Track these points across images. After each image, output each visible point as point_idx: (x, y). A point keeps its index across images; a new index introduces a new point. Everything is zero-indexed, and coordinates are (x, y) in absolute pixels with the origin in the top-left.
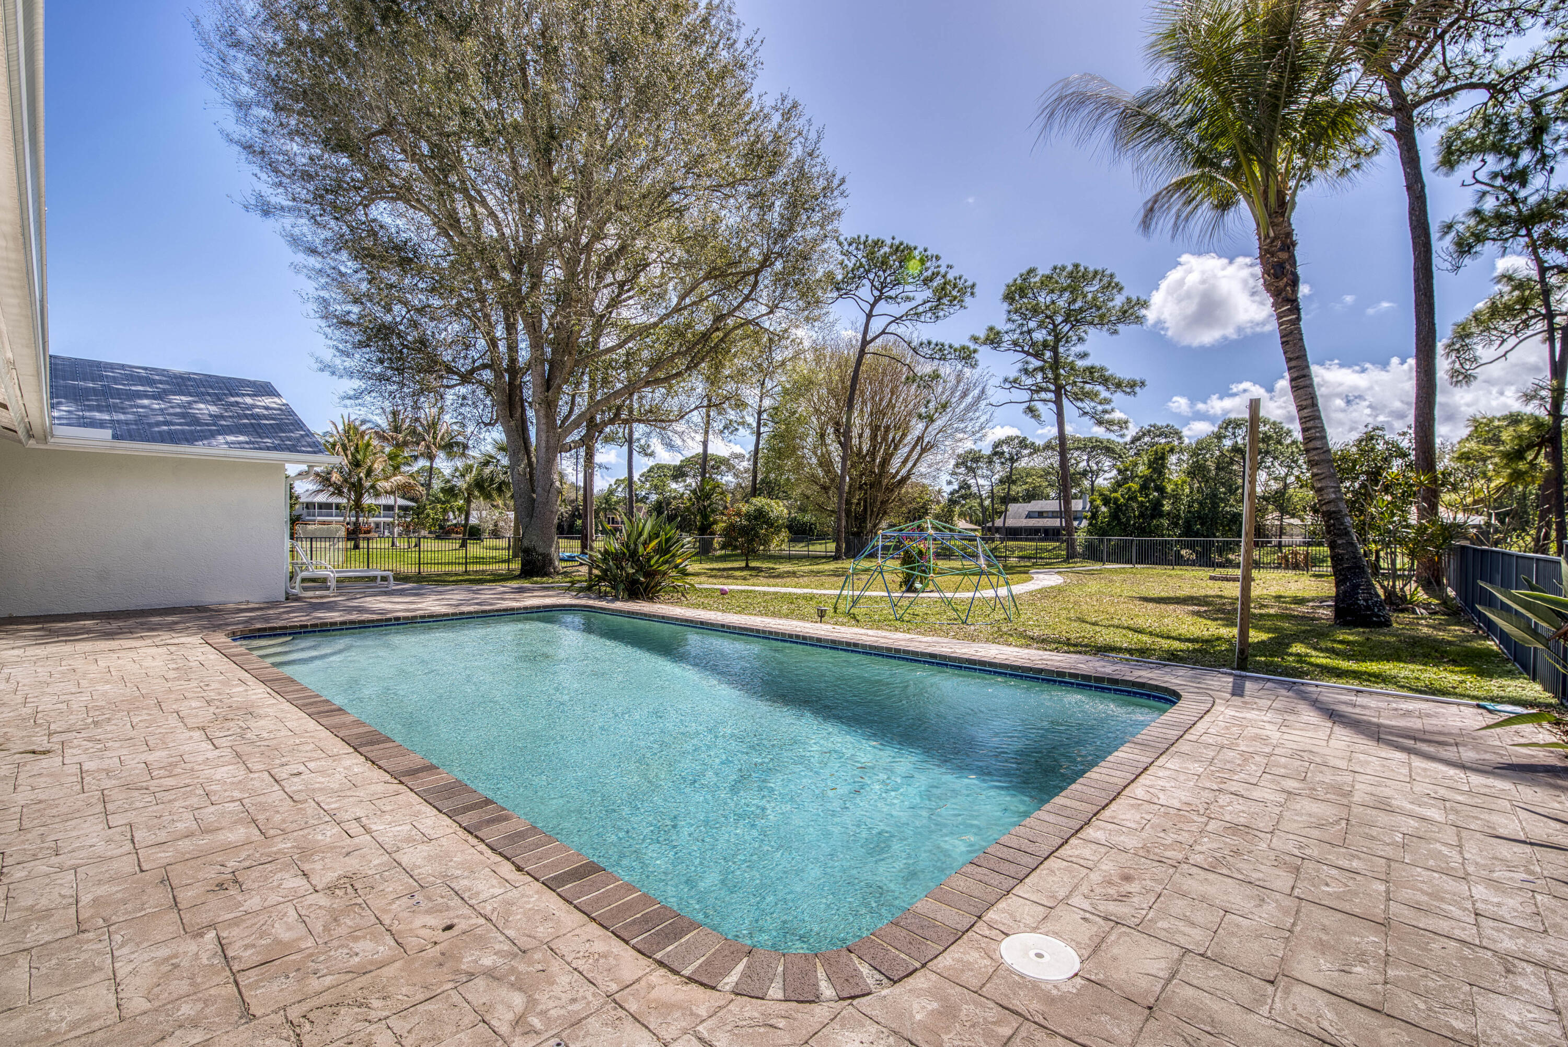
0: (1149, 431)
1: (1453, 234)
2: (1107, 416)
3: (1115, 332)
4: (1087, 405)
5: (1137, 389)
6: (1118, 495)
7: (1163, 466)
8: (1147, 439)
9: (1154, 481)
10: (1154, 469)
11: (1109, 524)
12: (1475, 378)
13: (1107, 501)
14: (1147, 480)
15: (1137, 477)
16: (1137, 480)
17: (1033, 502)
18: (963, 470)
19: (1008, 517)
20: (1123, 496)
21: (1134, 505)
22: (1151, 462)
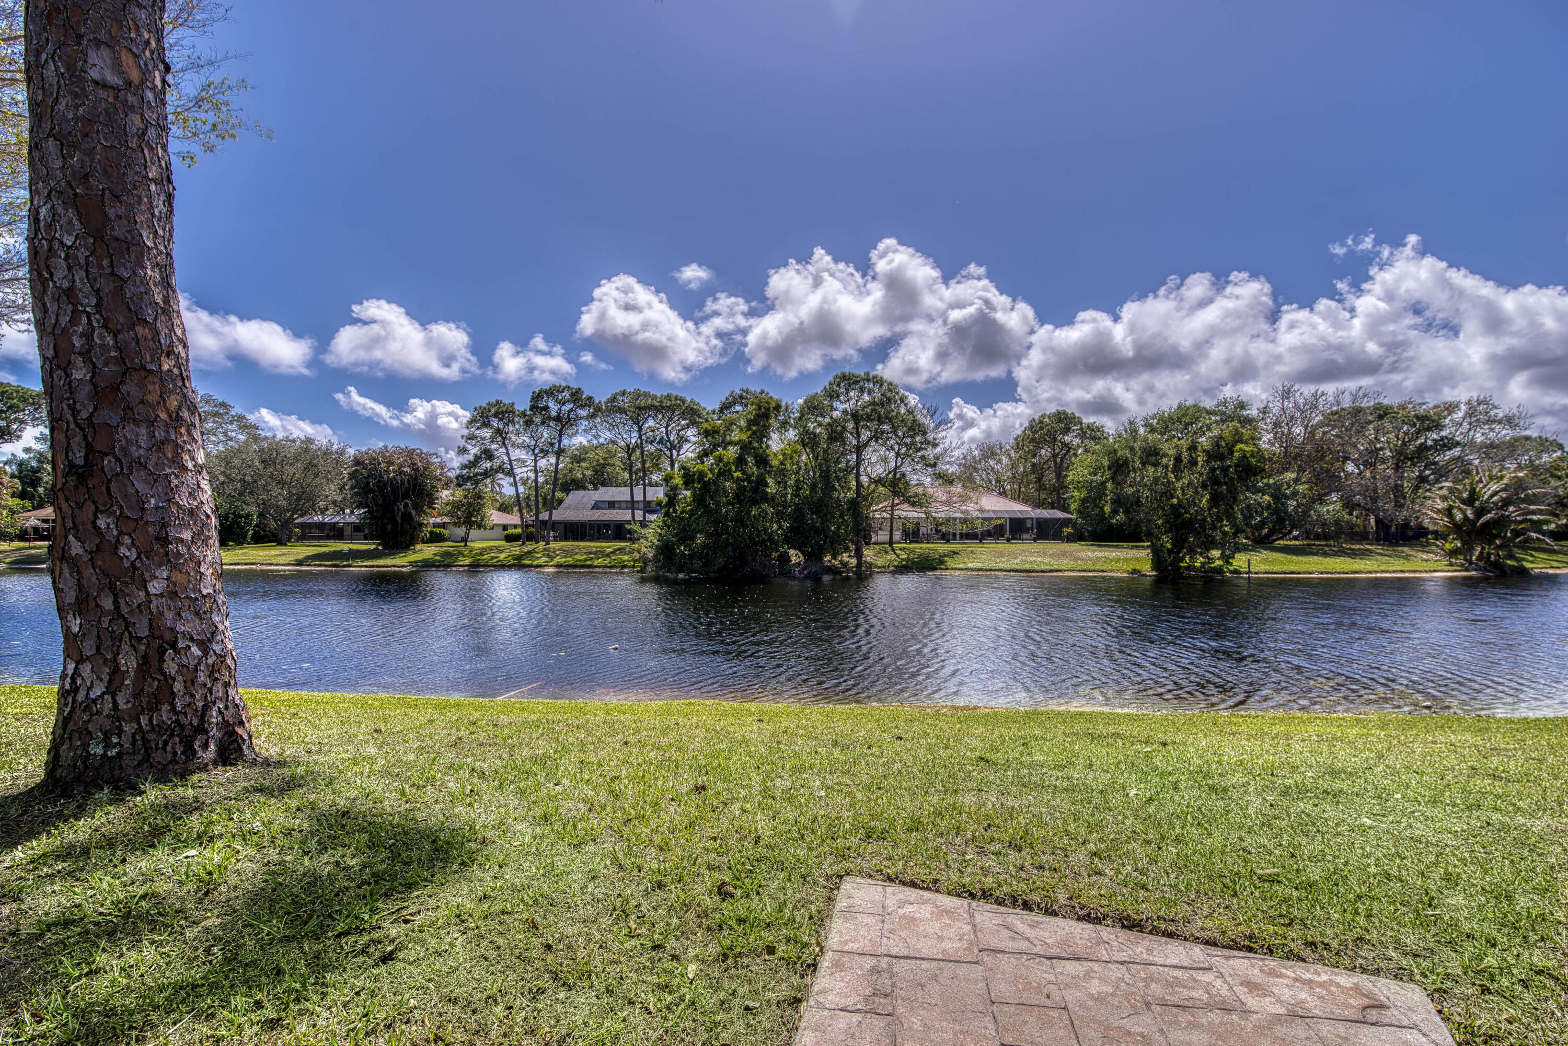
6: (705, 468)
7: (766, 429)
8: (739, 407)
9: (753, 448)
10: (754, 432)
11: (693, 512)
13: (689, 479)
14: (745, 447)
15: (731, 443)
16: (730, 447)
17: (602, 489)
18: (487, 433)
19: (569, 508)
20: (711, 470)
21: (727, 484)
22: (750, 423)
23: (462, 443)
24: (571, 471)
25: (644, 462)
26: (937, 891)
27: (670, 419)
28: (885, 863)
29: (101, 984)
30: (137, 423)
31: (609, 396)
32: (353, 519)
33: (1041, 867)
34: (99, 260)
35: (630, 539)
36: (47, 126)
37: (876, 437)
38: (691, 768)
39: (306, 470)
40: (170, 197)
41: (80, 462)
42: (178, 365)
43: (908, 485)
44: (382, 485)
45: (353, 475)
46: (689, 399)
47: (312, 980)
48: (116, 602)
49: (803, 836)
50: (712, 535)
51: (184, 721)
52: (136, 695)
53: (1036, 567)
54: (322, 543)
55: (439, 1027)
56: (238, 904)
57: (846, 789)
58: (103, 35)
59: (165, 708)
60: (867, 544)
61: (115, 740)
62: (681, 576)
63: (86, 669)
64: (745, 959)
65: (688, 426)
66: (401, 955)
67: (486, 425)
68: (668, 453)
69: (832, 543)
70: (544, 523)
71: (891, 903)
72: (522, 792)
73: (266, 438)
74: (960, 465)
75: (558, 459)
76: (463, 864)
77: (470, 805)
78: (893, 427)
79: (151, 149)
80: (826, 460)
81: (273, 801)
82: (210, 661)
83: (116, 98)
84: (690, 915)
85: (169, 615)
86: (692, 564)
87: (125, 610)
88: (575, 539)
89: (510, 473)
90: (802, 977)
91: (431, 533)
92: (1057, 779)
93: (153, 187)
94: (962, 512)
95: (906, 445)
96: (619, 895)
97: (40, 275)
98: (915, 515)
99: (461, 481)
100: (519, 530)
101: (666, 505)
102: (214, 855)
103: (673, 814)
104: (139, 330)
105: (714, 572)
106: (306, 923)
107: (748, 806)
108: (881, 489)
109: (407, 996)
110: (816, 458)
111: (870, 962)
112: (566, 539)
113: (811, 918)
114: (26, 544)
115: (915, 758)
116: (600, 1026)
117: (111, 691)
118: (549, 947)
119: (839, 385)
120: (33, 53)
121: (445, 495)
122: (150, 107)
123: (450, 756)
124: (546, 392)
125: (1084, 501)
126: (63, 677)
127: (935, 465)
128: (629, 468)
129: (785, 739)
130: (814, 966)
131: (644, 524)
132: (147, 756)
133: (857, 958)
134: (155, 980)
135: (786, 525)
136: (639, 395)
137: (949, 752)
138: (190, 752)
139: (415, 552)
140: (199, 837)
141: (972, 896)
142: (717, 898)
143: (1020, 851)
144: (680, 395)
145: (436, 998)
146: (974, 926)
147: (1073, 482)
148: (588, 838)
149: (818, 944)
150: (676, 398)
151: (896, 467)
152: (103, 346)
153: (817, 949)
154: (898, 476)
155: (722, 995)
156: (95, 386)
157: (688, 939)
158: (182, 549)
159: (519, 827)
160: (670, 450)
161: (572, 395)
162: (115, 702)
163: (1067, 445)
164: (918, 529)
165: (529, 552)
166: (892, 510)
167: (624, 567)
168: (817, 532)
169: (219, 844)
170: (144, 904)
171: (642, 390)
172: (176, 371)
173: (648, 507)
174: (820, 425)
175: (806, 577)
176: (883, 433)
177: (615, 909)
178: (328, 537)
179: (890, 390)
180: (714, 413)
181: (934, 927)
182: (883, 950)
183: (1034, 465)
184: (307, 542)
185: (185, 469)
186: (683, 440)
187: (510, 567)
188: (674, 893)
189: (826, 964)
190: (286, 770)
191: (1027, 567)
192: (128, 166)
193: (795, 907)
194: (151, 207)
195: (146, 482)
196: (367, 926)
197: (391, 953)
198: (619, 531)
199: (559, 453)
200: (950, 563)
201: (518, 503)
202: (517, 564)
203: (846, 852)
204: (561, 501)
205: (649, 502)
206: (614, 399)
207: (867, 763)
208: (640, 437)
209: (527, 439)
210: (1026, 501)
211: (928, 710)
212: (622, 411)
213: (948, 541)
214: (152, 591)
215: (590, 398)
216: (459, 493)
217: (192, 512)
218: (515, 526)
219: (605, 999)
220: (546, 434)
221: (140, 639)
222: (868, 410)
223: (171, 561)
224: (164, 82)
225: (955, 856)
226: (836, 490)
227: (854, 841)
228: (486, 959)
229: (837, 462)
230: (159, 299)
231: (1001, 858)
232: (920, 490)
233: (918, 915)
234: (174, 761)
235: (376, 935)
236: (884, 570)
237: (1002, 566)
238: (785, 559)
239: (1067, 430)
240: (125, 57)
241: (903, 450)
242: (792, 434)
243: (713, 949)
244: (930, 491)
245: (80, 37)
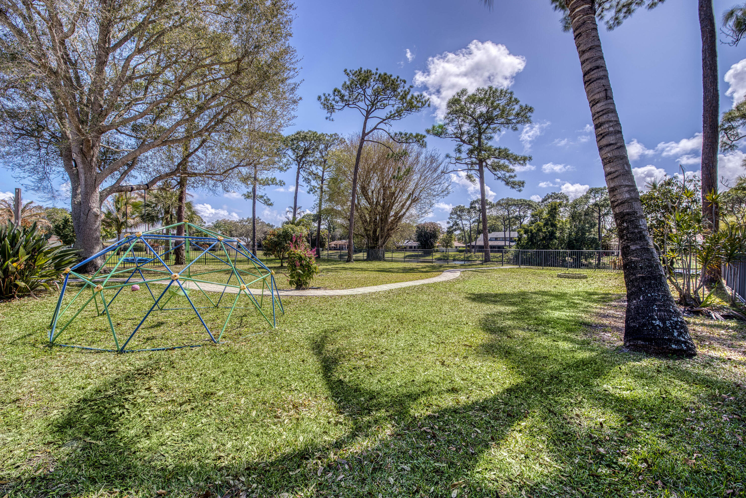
0: (551, 196)
1: (734, 19)
2: (511, 180)
3: (516, 129)
4: (500, 173)
5: (527, 162)
6: (532, 228)
7: (555, 213)
8: (550, 200)
9: (550, 221)
10: (551, 215)
11: (527, 243)
12: (737, 147)
13: (526, 232)
14: (547, 220)
15: (542, 219)
18: (455, 216)
19: (480, 240)
21: (540, 233)
22: (550, 211)
23: (448, 220)
27: (520, 208)
31: (497, 201)
32: (416, 245)
35: (505, 252)
44: (425, 234)
45: (417, 231)
46: (528, 200)
65: (528, 210)
67: (456, 214)
70: (473, 246)
89: (462, 229)
91: (437, 249)
99: (447, 232)
101: (517, 241)
121: (441, 237)
124: (475, 201)
139: (434, 255)
150: (524, 200)
173: (511, 240)
180: (538, 204)
186: (525, 215)
198: (500, 249)
205: (512, 238)
208: (508, 214)
209: (468, 218)
212: (502, 205)
215: (491, 203)
216: (445, 236)
218: (463, 247)
220: (475, 216)
222: (602, 203)
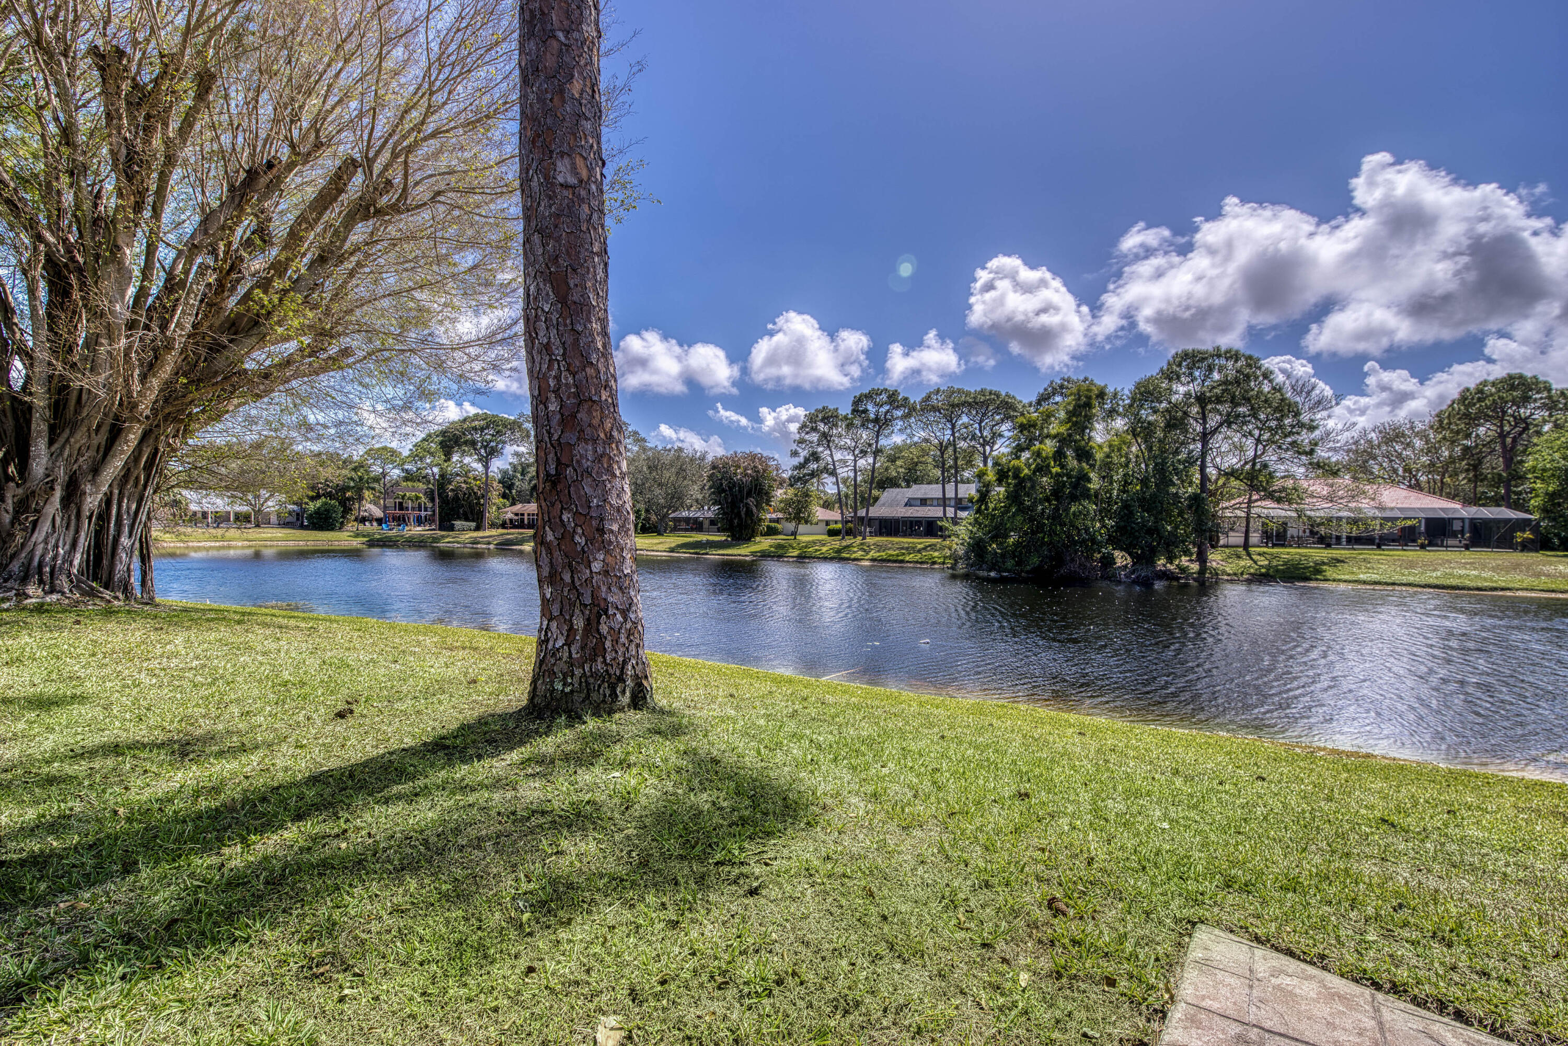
6: (1020, 463)
7: (1089, 419)
9: (1075, 443)
13: (1002, 476)
14: (1063, 441)
15: (1048, 436)
16: (1048, 441)
17: (915, 487)
18: (814, 437)
19: (884, 505)
20: (1028, 465)
21: (1045, 479)
22: (1071, 414)
23: (794, 447)
24: (887, 469)
25: (956, 459)
26: (1324, 968)
27: (984, 415)
28: (1251, 920)
29: (564, 862)
30: (586, 441)
31: (924, 395)
32: (710, 515)
33: (1485, 974)
34: (565, 320)
35: (941, 536)
36: (533, 224)
37: (1228, 422)
38: (1012, 772)
39: (678, 473)
40: (606, 264)
41: (553, 472)
42: (611, 396)
43: (1272, 478)
44: (732, 485)
45: (711, 477)
46: (1003, 394)
47: (700, 896)
48: (572, 577)
49: (1144, 868)
50: (1026, 533)
51: (611, 671)
52: (583, 648)
53: (1468, 583)
54: (688, 534)
55: (795, 964)
56: (648, 821)
57: (1195, 826)
58: (565, 148)
59: (600, 659)
60: (1213, 547)
61: (569, 680)
62: (992, 574)
63: (554, 625)
64: (1080, 984)
65: (1002, 420)
66: (764, 892)
67: (814, 429)
68: (981, 449)
69: (1168, 545)
70: (862, 519)
71: (1262, 969)
72: (854, 768)
73: (651, 449)
74: (1348, 451)
75: (875, 459)
76: (808, 823)
77: (811, 772)
78: (1252, 409)
79: (595, 229)
80: (1163, 451)
81: (668, 743)
82: (628, 626)
83: (574, 194)
84: (1020, 923)
85: (604, 589)
86: (1004, 563)
87: (577, 583)
88: (889, 534)
89: (833, 473)
90: (1149, 1021)
91: (768, 527)
92: (1507, 865)
93: (596, 259)
94: (1350, 510)
95: (1270, 429)
96: (947, 885)
97: (530, 335)
98: (1283, 513)
99: (793, 481)
100: (840, 526)
101: (978, 501)
102: (631, 780)
103: (996, 817)
104: (588, 370)
105: (1027, 572)
106: (694, 848)
107: (1079, 822)
108: (1234, 483)
109: (770, 929)
110: (1150, 449)
111: (1235, 1029)
112: (881, 534)
113: (1157, 960)
114: (505, 531)
115: (1285, 805)
116: (934, 1007)
117: (568, 644)
118: (885, 918)
119: (1180, 365)
120: (524, 171)
121: (779, 494)
122: (594, 197)
123: (791, 726)
124: (866, 396)
125: (1552, 496)
126: (540, 630)
127: (1312, 452)
128: (942, 466)
129: (1113, 758)
130: (1162, 1014)
131: (955, 521)
132: (588, 696)
133: (1217, 1018)
134: (597, 869)
135: (1110, 523)
136: (953, 392)
137: (1333, 805)
138: (614, 695)
139: (756, 543)
140: (621, 763)
141: (1377, 986)
142: (1047, 912)
143: (1450, 945)
144: (994, 389)
145: (792, 938)
146: (1380, 1023)
147: (1534, 469)
148: (915, 823)
149: (1168, 990)
150: (990, 393)
151: (1256, 456)
152: (567, 385)
153: (1167, 996)
154: (1258, 467)
155: (1058, 1013)
156: (562, 415)
157: (1018, 946)
158: (613, 538)
159: (854, 800)
160: (983, 446)
161: (889, 397)
162: (570, 652)
163: (1524, 420)
164: (1285, 531)
165: (848, 546)
166: (1249, 507)
167: (934, 563)
168: (1150, 532)
169: (634, 771)
170: (588, 807)
171: (956, 387)
172: (610, 400)
173: (960, 504)
174: (1155, 411)
175: (1134, 582)
176: (1238, 416)
177: (943, 897)
178: (692, 530)
179: (1249, 366)
180: (1030, 405)
181: (1323, 1011)
182: (1252, 1019)
183: (1466, 449)
184: (678, 533)
185: (614, 476)
186: (996, 435)
187: (832, 559)
188: (1002, 896)
189: (1178, 1015)
190: (675, 719)
191: (1454, 582)
192: (582, 245)
193: (1137, 944)
194: (595, 275)
195: (591, 486)
196: (737, 860)
197: (756, 889)
198: (931, 528)
199: (877, 452)
200: (1330, 572)
201: (841, 501)
202: (837, 557)
203: (1200, 897)
204: (876, 499)
205: (961, 499)
206: (928, 398)
207: (1220, 801)
208: (953, 434)
209: (848, 441)
210: (1452, 497)
211: (1298, 750)
212: (935, 409)
213: (1328, 546)
214: (594, 570)
215: (906, 399)
216: (791, 491)
217: (619, 510)
218: (836, 522)
219: (938, 982)
220: (865, 435)
221: (586, 606)
222: (1218, 391)
223: (605, 546)
224: (602, 174)
225: (1350, 932)
226: (1174, 484)
227: (1208, 886)
228: (831, 914)
229: (1177, 452)
230: (600, 345)
231: (1420, 950)
232: (1290, 483)
233: (1298, 991)
234: (604, 701)
235: (745, 869)
236: (1235, 578)
237: (1411, 579)
238: (1108, 561)
239: (1526, 399)
240: (579, 162)
241: (1266, 436)
242: (1120, 423)
243: (1045, 964)
244: (1305, 484)
245: (551, 152)
